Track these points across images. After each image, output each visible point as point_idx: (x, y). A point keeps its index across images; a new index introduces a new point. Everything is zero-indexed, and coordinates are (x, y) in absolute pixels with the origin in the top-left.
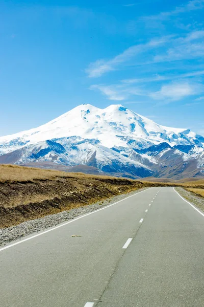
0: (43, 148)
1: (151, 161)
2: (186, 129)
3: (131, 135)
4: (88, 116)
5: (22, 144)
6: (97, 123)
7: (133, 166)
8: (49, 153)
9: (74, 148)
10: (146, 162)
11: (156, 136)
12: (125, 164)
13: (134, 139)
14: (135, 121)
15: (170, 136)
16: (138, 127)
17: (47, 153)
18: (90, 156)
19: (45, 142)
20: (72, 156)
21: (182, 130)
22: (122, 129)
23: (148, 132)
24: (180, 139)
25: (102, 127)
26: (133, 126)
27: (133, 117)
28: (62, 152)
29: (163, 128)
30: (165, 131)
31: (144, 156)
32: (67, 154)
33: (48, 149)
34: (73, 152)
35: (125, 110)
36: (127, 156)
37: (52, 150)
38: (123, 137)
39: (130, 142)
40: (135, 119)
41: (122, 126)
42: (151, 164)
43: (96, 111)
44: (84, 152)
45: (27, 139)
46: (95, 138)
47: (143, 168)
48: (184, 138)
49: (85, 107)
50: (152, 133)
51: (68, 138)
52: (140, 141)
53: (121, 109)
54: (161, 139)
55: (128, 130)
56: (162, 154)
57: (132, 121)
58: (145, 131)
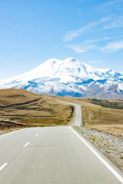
0: (26, 85)
1: (83, 89)
2: (109, 70)
3: (78, 75)
4: (54, 65)
5: (18, 82)
6: (59, 69)
7: (73, 92)
8: (30, 88)
9: (43, 84)
10: (81, 89)
11: (92, 74)
12: (69, 91)
13: (79, 77)
14: (81, 66)
15: (100, 74)
16: (82, 70)
17: (28, 88)
18: (51, 88)
19: (27, 82)
20: (41, 89)
21: (107, 70)
22: (73, 71)
23: (88, 72)
24: (106, 75)
25: (62, 71)
26: (79, 69)
27: (79, 64)
28: (36, 87)
29: (97, 69)
30: (98, 71)
31: (80, 86)
32: (39, 88)
33: (29, 85)
34: (42, 87)
35: (75, 61)
36: (71, 87)
37: (31, 86)
38: (73, 76)
39: (77, 78)
40: (81, 65)
41: (74, 69)
42: (83, 91)
43: (59, 62)
44: (48, 86)
45: (20, 80)
46: (58, 77)
47: (78, 93)
48: (109, 74)
49: (52, 60)
50: (90, 73)
51: (43, 78)
52: (83, 78)
53: (73, 60)
54: (95, 76)
55: (76, 72)
56: (89, 85)
57: (79, 67)
58: (86, 72)
